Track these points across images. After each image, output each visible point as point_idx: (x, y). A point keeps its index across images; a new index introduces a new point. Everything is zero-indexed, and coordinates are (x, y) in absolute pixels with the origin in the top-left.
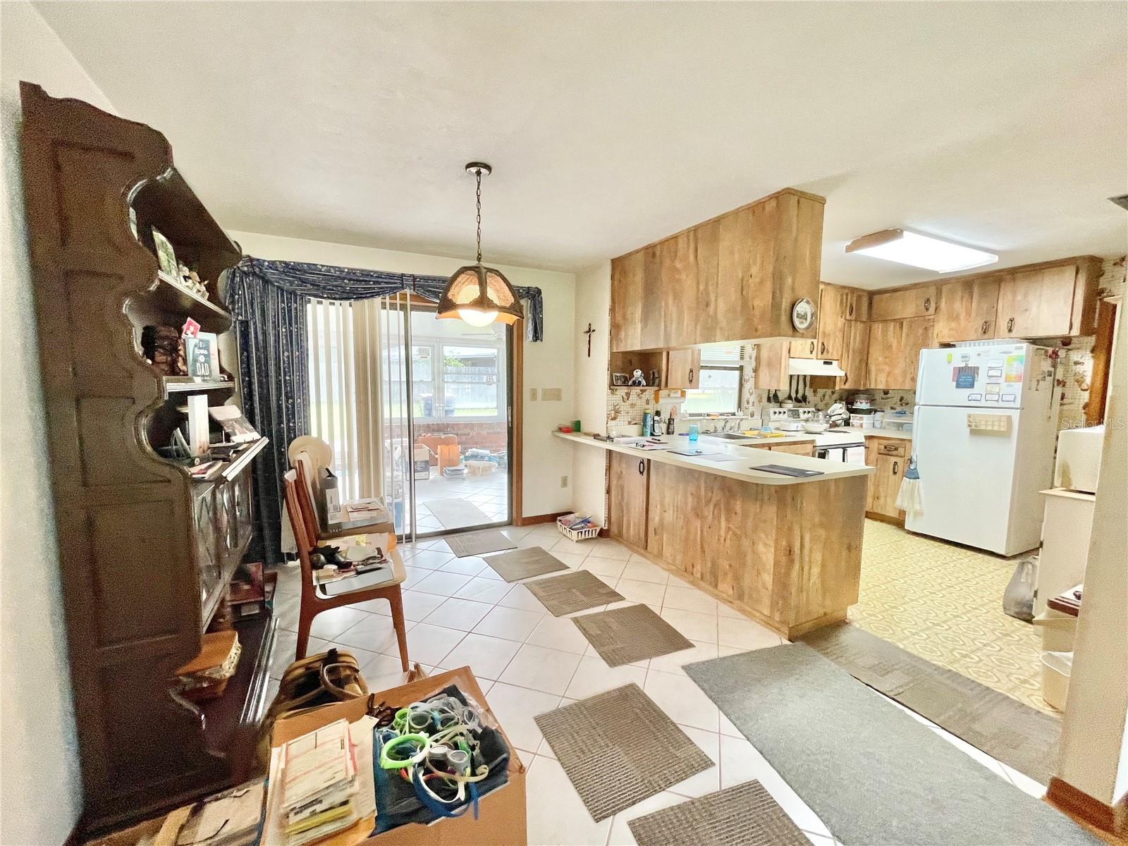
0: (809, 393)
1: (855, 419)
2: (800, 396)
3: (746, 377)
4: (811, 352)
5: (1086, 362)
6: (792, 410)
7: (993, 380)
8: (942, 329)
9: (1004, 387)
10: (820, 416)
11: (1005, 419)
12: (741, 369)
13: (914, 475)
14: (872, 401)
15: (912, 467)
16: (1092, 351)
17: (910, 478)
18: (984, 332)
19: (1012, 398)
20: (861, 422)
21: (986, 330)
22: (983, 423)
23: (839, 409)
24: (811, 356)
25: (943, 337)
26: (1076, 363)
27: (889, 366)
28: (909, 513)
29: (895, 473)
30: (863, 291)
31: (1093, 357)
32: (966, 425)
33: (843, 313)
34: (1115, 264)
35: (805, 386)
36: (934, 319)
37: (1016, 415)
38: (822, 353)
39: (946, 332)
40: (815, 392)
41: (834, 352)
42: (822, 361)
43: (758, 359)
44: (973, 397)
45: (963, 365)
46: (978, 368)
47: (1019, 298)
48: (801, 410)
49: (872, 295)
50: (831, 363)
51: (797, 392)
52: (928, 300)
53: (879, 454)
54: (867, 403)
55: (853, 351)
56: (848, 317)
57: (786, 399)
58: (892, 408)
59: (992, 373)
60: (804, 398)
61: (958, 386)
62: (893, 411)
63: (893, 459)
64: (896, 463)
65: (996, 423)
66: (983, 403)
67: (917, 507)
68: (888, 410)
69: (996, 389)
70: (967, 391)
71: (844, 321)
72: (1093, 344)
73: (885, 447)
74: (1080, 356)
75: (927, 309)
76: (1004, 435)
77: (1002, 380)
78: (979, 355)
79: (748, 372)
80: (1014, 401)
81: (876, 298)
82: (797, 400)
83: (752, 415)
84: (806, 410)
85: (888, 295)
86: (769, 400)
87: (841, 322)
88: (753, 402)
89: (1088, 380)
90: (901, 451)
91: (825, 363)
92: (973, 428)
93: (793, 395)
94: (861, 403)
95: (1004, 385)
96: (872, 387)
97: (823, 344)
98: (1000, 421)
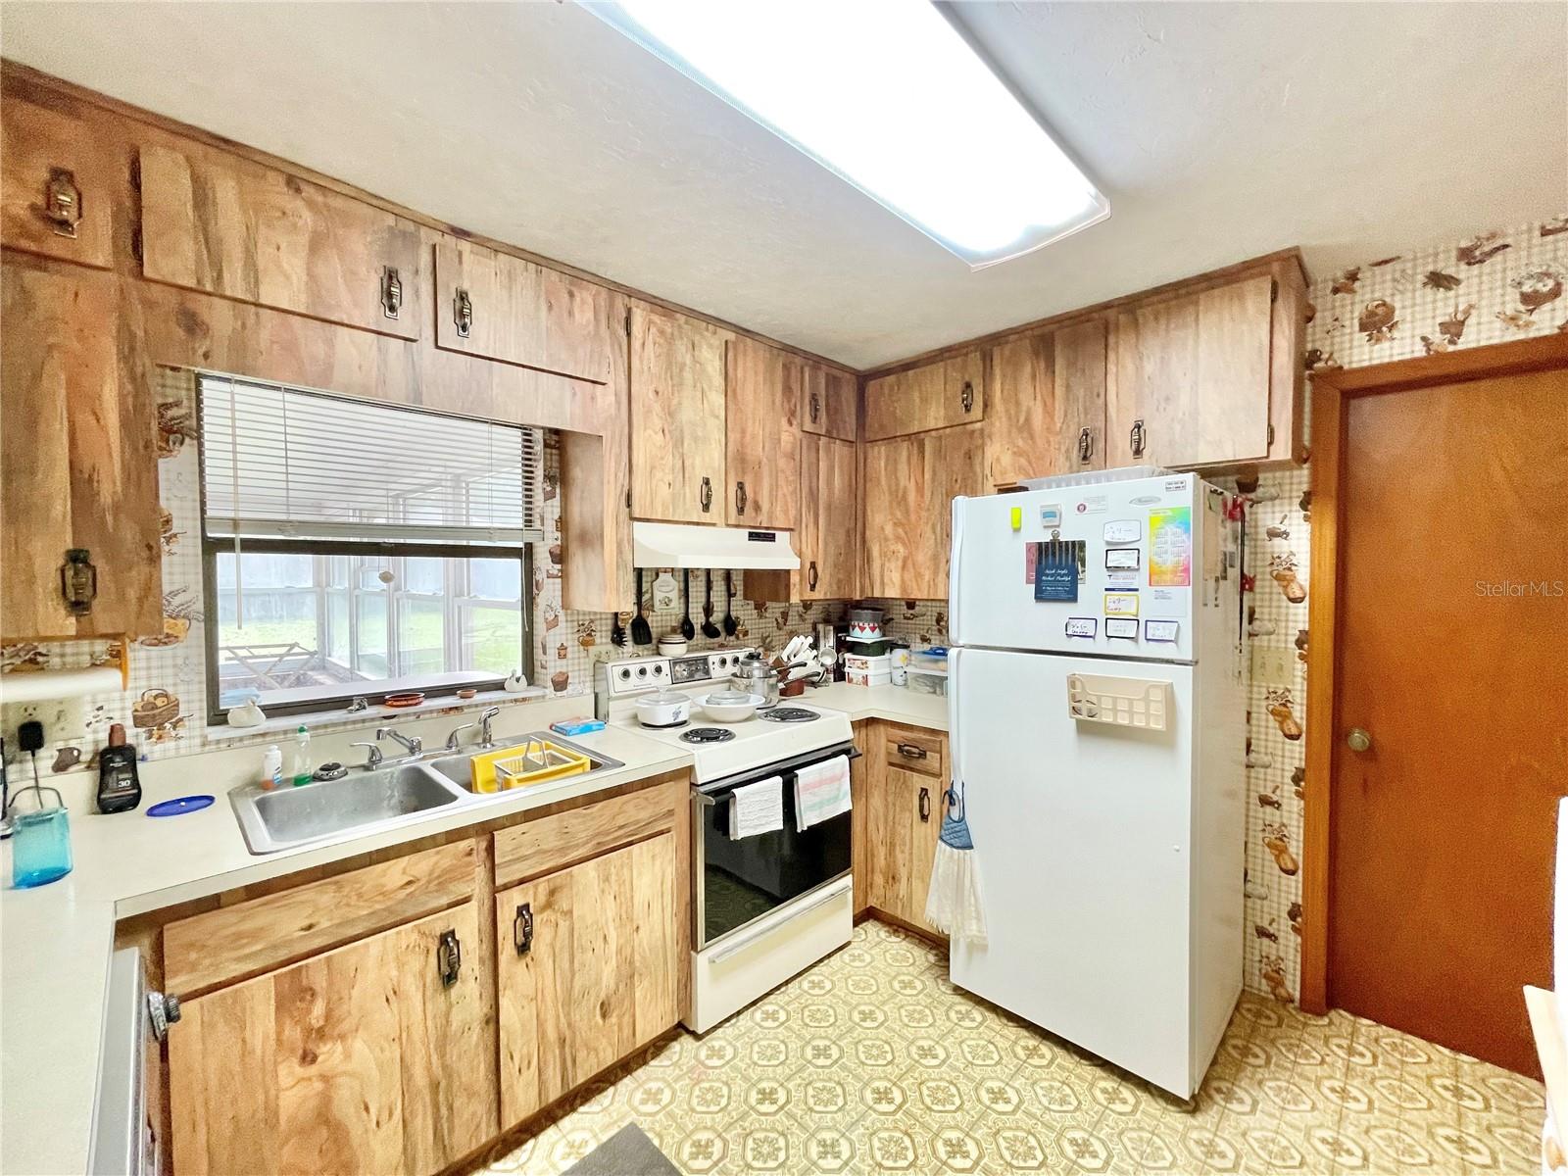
0: (743, 610)
1: (854, 664)
2: (717, 617)
3: (539, 576)
4: (706, 507)
5: (1293, 531)
6: (686, 661)
7: (1120, 579)
8: (999, 455)
9: (1146, 602)
10: (757, 673)
11: (1157, 695)
12: (527, 553)
13: (960, 838)
14: (884, 623)
15: (955, 815)
16: (1304, 505)
17: (951, 845)
18: (1085, 458)
19: (1167, 632)
20: (864, 672)
21: (1087, 451)
22: (1107, 703)
23: (801, 652)
24: (706, 517)
25: (1003, 473)
26: (1273, 534)
27: (904, 544)
28: (957, 941)
29: (924, 818)
30: (843, 368)
31: (1307, 518)
32: (1067, 710)
33: (793, 413)
34: (1336, 291)
35: (730, 595)
36: (982, 430)
37: (1183, 680)
38: (741, 511)
39: (1007, 459)
40: (760, 607)
41: (777, 507)
42: (747, 531)
43: (563, 524)
44: (1078, 627)
45: (1046, 537)
46: (1082, 545)
47: (1150, 367)
48: (714, 657)
49: (864, 379)
50: (771, 538)
51: (708, 610)
52: (968, 386)
53: (891, 764)
54: (873, 629)
55: (829, 508)
56: (808, 426)
57: (674, 631)
58: (924, 640)
59: (1115, 559)
60: (731, 625)
61: (1040, 596)
62: (926, 647)
63: (918, 781)
64: (924, 791)
65: (1139, 707)
66: (1100, 646)
67: (973, 928)
68: (918, 646)
69: (1128, 605)
70: (1060, 611)
71: (799, 435)
72: (1305, 487)
73: (900, 748)
74: (1279, 516)
75: (968, 408)
76: (1160, 740)
77: (1140, 580)
78: (1082, 508)
79: (543, 561)
80: (1175, 641)
81: (872, 387)
82: (710, 631)
83: (560, 684)
84: (729, 655)
85: (891, 379)
86: (618, 638)
87: (789, 435)
88: (563, 648)
89: (1303, 575)
90: (932, 761)
91: (753, 536)
92: (1084, 717)
93: (698, 619)
94: (862, 629)
95: (1147, 592)
96: (877, 594)
97: (741, 486)
98: (1146, 700)
